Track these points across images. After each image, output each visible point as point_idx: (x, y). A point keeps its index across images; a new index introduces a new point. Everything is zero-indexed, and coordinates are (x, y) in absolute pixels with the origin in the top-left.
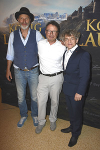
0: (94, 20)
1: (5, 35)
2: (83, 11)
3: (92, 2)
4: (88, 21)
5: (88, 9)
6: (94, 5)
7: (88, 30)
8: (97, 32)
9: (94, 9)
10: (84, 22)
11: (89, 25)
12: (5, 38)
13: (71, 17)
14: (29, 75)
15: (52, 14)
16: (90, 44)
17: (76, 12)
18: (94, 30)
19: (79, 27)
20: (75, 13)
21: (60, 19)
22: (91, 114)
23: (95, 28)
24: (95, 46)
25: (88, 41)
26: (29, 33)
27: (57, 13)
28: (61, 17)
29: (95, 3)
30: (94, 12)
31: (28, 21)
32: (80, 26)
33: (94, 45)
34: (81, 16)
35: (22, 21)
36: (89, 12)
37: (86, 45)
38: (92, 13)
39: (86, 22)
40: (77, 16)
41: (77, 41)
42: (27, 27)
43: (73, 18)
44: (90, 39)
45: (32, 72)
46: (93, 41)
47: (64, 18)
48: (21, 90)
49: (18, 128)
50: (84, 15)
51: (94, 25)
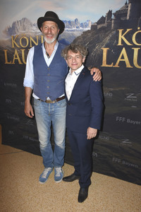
0: (128, 30)
1: (5, 51)
2: (113, 17)
3: (126, 4)
4: (120, 31)
5: (120, 14)
6: (129, 9)
7: (120, 44)
8: (132, 47)
9: (128, 15)
10: (114, 32)
11: (121, 37)
12: (6, 54)
13: (96, 26)
14: (53, 110)
15: (70, 22)
16: (123, 63)
17: (103, 18)
18: (128, 44)
19: (107, 40)
20: (102, 20)
21: (81, 28)
22: (124, 163)
23: (130, 41)
24: (130, 66)
25: (119, 60)
26: (56, 48)
27: (76, 20)
28: (82, 25)
29: (129, 6)
30: (128, 18)
31: (55, 31)
32: (108, 38)
33: (128, 65)
34: (109, 25)
35: (46, 31)
36: (122, 19)
37: (117, 66)
38: (126, 20)
39: (118, 32)
40: (105, 25)
41: (84, 59)
42: (54, 39)
43: (99, 27)
44: (123, 57)
45: (58, 104)
46: (126, 59)
47: (86, 27)
48: (43, 129)
49: (40, 182)
50: (114, 23)
51: (129, 37)
